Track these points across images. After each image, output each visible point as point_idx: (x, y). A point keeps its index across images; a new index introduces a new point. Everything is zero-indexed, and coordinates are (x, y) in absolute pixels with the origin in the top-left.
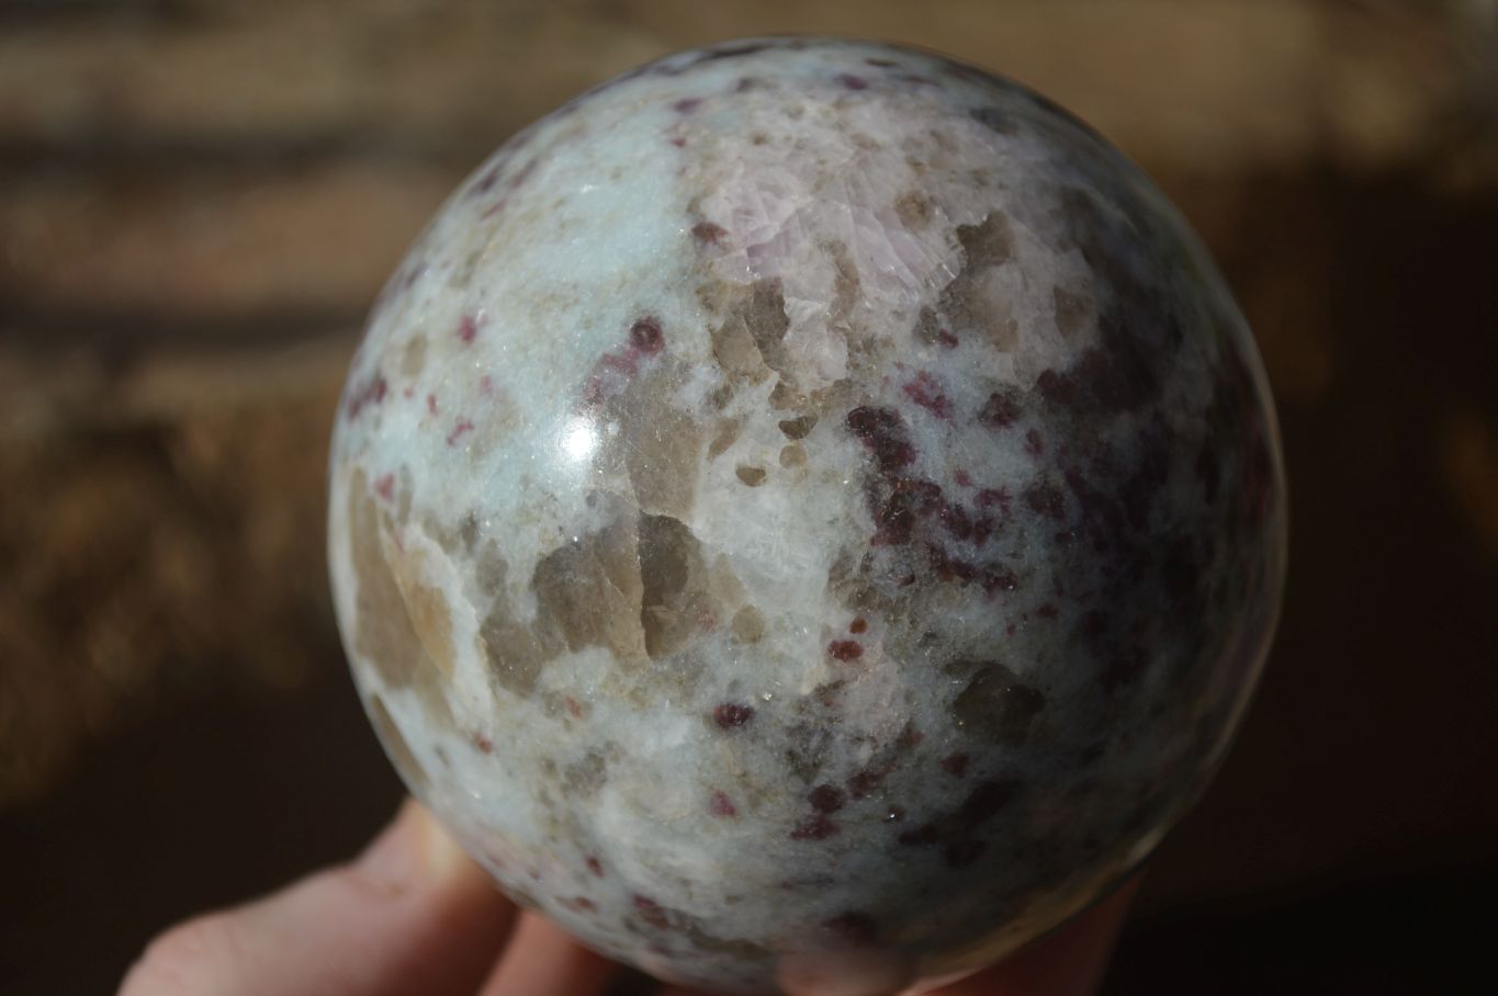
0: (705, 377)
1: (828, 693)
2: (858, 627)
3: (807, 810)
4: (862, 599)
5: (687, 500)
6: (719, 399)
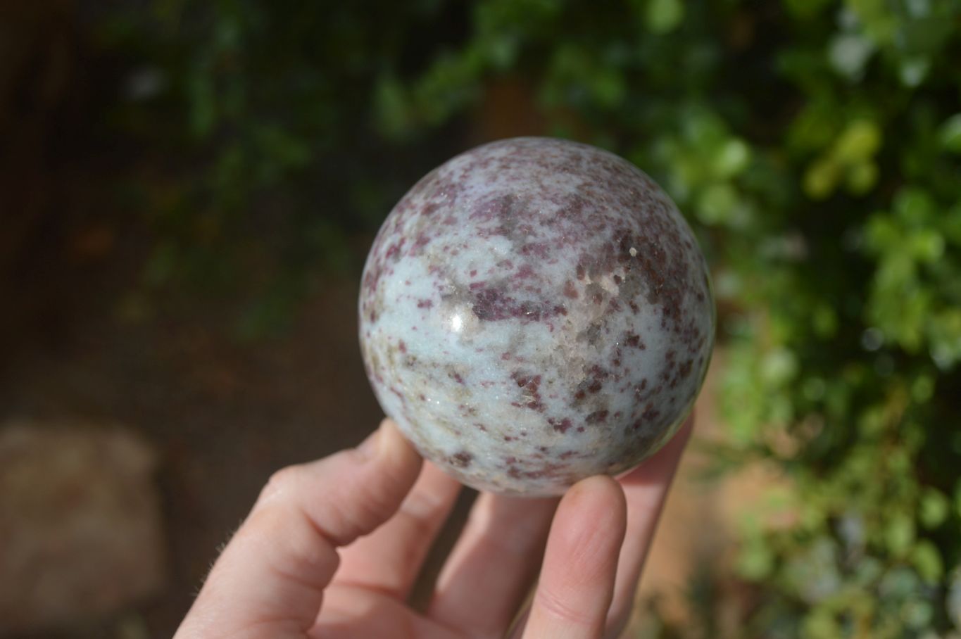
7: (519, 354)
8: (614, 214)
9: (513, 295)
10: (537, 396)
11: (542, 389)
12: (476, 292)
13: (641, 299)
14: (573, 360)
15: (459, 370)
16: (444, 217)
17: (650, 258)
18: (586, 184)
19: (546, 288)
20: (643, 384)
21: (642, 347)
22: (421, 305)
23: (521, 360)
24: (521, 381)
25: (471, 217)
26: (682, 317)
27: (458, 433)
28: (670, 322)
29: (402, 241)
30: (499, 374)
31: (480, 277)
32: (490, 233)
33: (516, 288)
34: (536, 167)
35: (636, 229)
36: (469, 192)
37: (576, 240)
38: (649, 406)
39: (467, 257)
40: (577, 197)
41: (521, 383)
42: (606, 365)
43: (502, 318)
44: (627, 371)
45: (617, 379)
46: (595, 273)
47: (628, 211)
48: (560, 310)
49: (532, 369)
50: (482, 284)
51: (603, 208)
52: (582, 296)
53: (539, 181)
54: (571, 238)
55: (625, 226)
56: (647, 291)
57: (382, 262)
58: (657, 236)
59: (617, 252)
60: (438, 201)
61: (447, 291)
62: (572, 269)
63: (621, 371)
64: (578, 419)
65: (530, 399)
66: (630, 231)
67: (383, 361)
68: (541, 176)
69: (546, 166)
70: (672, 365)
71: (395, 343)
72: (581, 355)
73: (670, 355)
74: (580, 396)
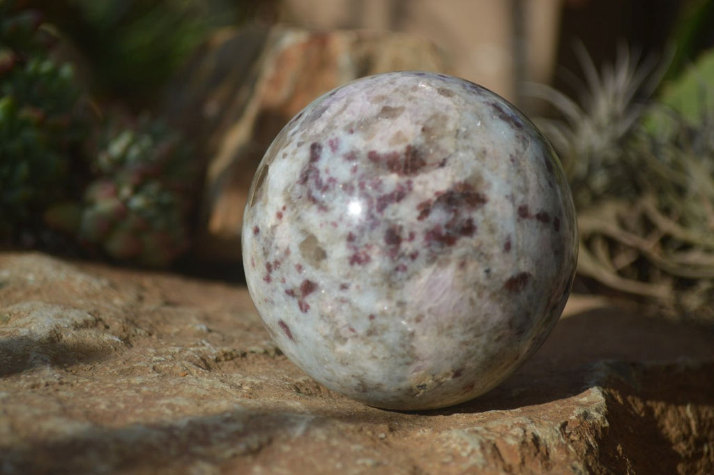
1: (274, 227)
2: (284, 208)
4: (288, 199)
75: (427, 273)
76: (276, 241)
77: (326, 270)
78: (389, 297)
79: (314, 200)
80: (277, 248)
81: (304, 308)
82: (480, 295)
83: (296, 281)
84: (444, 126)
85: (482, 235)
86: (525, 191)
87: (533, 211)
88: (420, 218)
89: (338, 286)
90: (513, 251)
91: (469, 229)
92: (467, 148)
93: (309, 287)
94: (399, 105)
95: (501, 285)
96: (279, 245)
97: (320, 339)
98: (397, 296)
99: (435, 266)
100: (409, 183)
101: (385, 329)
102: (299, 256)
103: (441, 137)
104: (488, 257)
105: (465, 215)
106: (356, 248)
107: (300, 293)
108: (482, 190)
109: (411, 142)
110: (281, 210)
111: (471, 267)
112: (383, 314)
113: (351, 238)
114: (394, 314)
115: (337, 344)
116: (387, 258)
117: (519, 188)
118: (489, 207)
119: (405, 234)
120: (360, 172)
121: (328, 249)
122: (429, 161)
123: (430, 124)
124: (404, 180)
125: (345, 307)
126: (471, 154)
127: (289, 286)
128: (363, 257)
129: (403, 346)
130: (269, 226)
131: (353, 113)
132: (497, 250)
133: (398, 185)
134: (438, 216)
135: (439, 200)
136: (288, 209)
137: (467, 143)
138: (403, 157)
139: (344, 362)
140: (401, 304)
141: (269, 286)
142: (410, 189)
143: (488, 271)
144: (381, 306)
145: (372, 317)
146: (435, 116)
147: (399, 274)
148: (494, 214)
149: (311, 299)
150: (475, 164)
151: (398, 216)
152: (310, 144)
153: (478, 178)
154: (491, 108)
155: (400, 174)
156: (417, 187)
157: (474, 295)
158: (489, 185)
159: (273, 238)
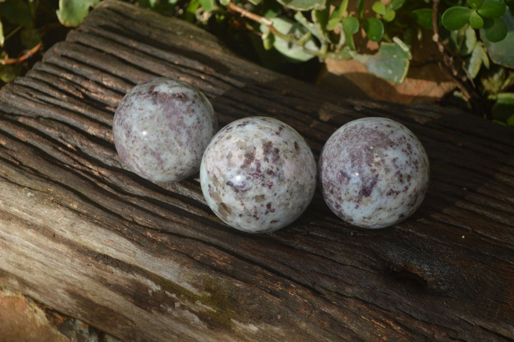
0: (215, 188)
1: (245, 208)
2: (241, 202)
3: (255, 218)
4: (240, 199)
5: (221, 200)
6: (217, 189)
7: (383, 191)
8: (359, 147)
9: (367, 186)
10: (396, 192)
11: (394, 190)
12: (361, 194)
13: (385, 152)
14: (391, 179)
15: (378, 207)
16: (337, 190)
17: (376, 143)
18: (347, 149)
19: (370, 176)
20: (407, 162)
21: (397, 158)
22: (357, 208)
23: (384, 192)
24: (389, 194)
25: (341, 184)
26: (395, 142)
27: (394, 215)
28: (395, 146)
29: (336, 203)
30: (385, 198)
31: (358, 191)
32: (348, 182)
33: (366, 184)
34: (336, 159)
35: (366, 143)
36: (333, 180)
37: (361, 162)
38: (413, 162)
39: (351, 191)
40: (350, 154)
41: (390, 194)
42: (397, 170)
43: (371, 191)
44: (401, 165)
45: (402, 169)
46: (372, 161)
47: (360, 142)
48: (377, 176)
49: (388, 190)
50: (360, 191)
51: (356, 149)
52: (376, 168)
53: (340, 161)
54: (360, 163)
55: (364, 146)
56: (384, 150)
57: (338, 210)
58: (370, 138)
59: (370, 153)
60: (331, 188)
61: (357, 200)
62: (368, 167)
63: (400, 167)
64: (407, 184)
65: (395, 194)
66: (366, 145)
67: (365, 224)
68: (339, 160)
69: (337, 156)
70: (406, 151)
71: (362, 219)
72: (391, 176)
73: (403, 151)
74: (401, 181)
75: (284, 168)
76: (249, 210)
77: (268, 197)
78: (285, 183)
79: (246, 190)
80: (251, 210)
81: (273, 211)
82: (296, 158)
83: (265, 209)
84: (242, 143)
85: (281, 148)
86: (271, 130)
87: (278, 131)
88: (268, 162)
89: (274, 196)
90: (288, 142)
91: (277, 151)
92: (252, 140)
93: (269, 206)
94: (228, 153)
95: (295, 151)
96: (251, 209)
97: (284, 211)
98: (286, 180)
99: (283, 165)
100: (256, 160)
101: (292, 189)
102: (259, 204)
103: (246, 145)
104: (287, 150)
105: (273, 149)
106: (267, 185)
107: (269, 210)
108: (267, 142)
109: (243, 154)
110: (241, 203)
111: (288, 156)
112: (288, 187)
113: (263, 185)
114: (290, 184)
115: (288, 207)
116: (275, 177)
117: (270, 131)
118: (273, 142)
119: (270, 169)
120: (245, 173)
121: (262, 193)
122: (252, 152)
123: (240, 146)
124: (254, 161)
125: (281, 197)
126: (254, 139)
127: (264, 212)
128: (270, 184)
129: (299, 187)
130: (243, 209)
131: (223, 167)
132: (286, 146)
133: (255, 163)
134: (270, 157)
135: (265, 154)
136: (243, 200)
137: (251, 139)
138: (247, 159)
139: (293, 208)
140: (288, 180)
141: (259, 220)
142: (258, 161)
143: (291, 152)
144: (286, 187)
145: (287, 191)
146: (237, 144)
147: (280, 176)
148: (276, 142)
149: (272, 207)
150: (258, 139)
151: (264, 168)
152: (226, 185)
153: (263, 140)
154: (239, 127)
155: (252, 162)
156: (259, 158)
157: (295, 159)
158: (266, 138)
159: (248, 210)
